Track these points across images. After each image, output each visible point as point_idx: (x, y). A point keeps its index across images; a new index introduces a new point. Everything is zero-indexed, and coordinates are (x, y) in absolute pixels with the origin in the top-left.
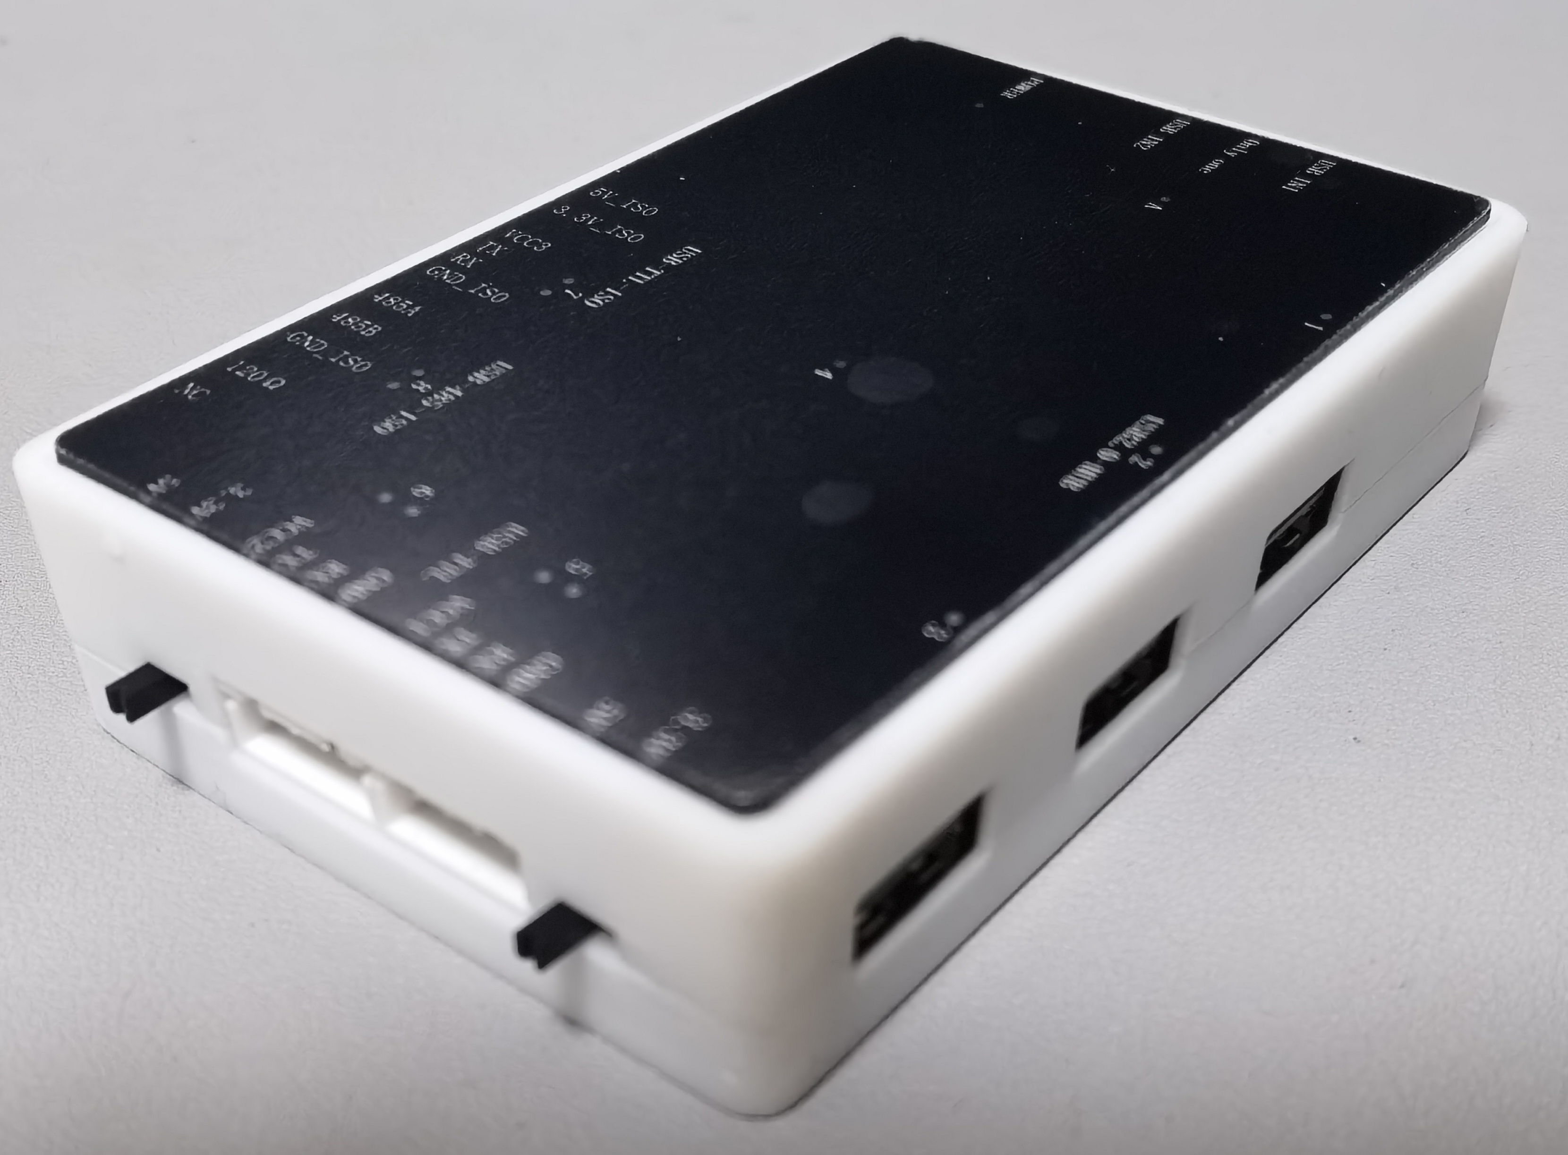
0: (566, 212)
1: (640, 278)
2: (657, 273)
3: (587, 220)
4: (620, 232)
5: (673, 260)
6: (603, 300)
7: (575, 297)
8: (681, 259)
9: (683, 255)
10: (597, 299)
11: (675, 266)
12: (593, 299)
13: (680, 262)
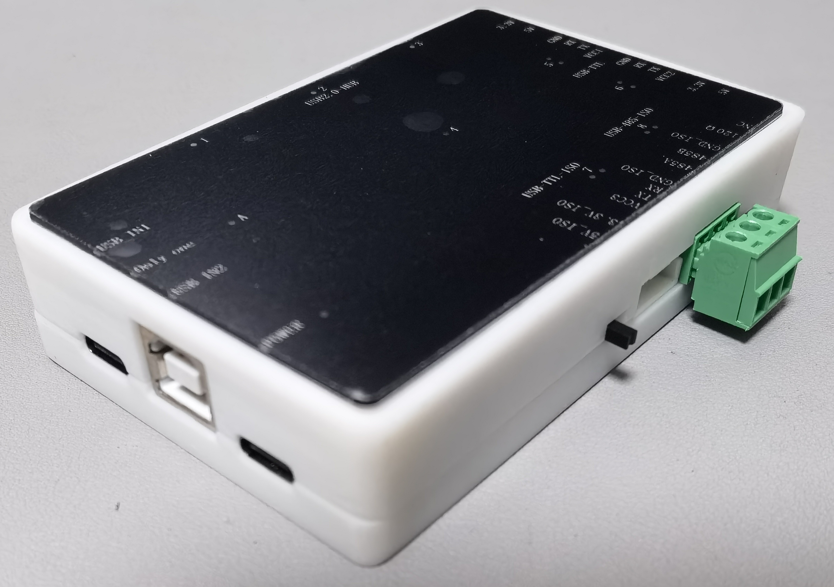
0: (610, 220)
1: (554, 178)
2: (544, 181)
3: (594, 215)
4: (573, 207)
5: (537, 189)
6: (570, 166)
7: (585, 168)
8: (533, 190)
9: (532, 192)
10: (574, 167)
11: (535, 186)
12: (576, 167)
13: (533, 188)
